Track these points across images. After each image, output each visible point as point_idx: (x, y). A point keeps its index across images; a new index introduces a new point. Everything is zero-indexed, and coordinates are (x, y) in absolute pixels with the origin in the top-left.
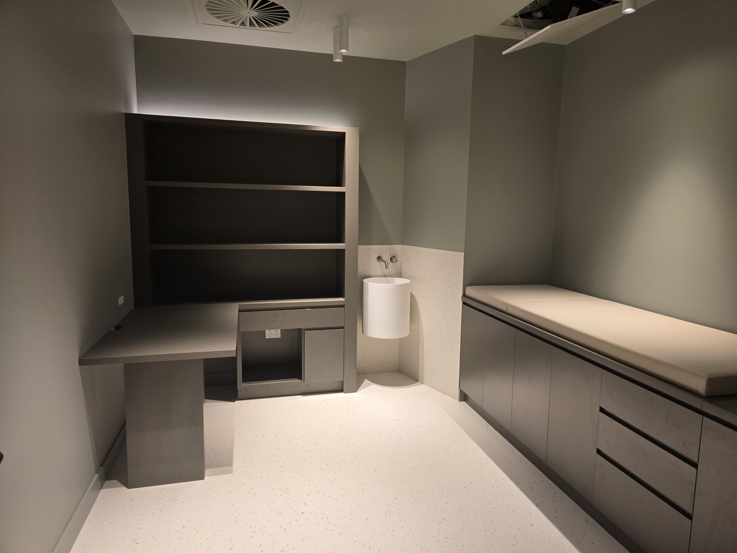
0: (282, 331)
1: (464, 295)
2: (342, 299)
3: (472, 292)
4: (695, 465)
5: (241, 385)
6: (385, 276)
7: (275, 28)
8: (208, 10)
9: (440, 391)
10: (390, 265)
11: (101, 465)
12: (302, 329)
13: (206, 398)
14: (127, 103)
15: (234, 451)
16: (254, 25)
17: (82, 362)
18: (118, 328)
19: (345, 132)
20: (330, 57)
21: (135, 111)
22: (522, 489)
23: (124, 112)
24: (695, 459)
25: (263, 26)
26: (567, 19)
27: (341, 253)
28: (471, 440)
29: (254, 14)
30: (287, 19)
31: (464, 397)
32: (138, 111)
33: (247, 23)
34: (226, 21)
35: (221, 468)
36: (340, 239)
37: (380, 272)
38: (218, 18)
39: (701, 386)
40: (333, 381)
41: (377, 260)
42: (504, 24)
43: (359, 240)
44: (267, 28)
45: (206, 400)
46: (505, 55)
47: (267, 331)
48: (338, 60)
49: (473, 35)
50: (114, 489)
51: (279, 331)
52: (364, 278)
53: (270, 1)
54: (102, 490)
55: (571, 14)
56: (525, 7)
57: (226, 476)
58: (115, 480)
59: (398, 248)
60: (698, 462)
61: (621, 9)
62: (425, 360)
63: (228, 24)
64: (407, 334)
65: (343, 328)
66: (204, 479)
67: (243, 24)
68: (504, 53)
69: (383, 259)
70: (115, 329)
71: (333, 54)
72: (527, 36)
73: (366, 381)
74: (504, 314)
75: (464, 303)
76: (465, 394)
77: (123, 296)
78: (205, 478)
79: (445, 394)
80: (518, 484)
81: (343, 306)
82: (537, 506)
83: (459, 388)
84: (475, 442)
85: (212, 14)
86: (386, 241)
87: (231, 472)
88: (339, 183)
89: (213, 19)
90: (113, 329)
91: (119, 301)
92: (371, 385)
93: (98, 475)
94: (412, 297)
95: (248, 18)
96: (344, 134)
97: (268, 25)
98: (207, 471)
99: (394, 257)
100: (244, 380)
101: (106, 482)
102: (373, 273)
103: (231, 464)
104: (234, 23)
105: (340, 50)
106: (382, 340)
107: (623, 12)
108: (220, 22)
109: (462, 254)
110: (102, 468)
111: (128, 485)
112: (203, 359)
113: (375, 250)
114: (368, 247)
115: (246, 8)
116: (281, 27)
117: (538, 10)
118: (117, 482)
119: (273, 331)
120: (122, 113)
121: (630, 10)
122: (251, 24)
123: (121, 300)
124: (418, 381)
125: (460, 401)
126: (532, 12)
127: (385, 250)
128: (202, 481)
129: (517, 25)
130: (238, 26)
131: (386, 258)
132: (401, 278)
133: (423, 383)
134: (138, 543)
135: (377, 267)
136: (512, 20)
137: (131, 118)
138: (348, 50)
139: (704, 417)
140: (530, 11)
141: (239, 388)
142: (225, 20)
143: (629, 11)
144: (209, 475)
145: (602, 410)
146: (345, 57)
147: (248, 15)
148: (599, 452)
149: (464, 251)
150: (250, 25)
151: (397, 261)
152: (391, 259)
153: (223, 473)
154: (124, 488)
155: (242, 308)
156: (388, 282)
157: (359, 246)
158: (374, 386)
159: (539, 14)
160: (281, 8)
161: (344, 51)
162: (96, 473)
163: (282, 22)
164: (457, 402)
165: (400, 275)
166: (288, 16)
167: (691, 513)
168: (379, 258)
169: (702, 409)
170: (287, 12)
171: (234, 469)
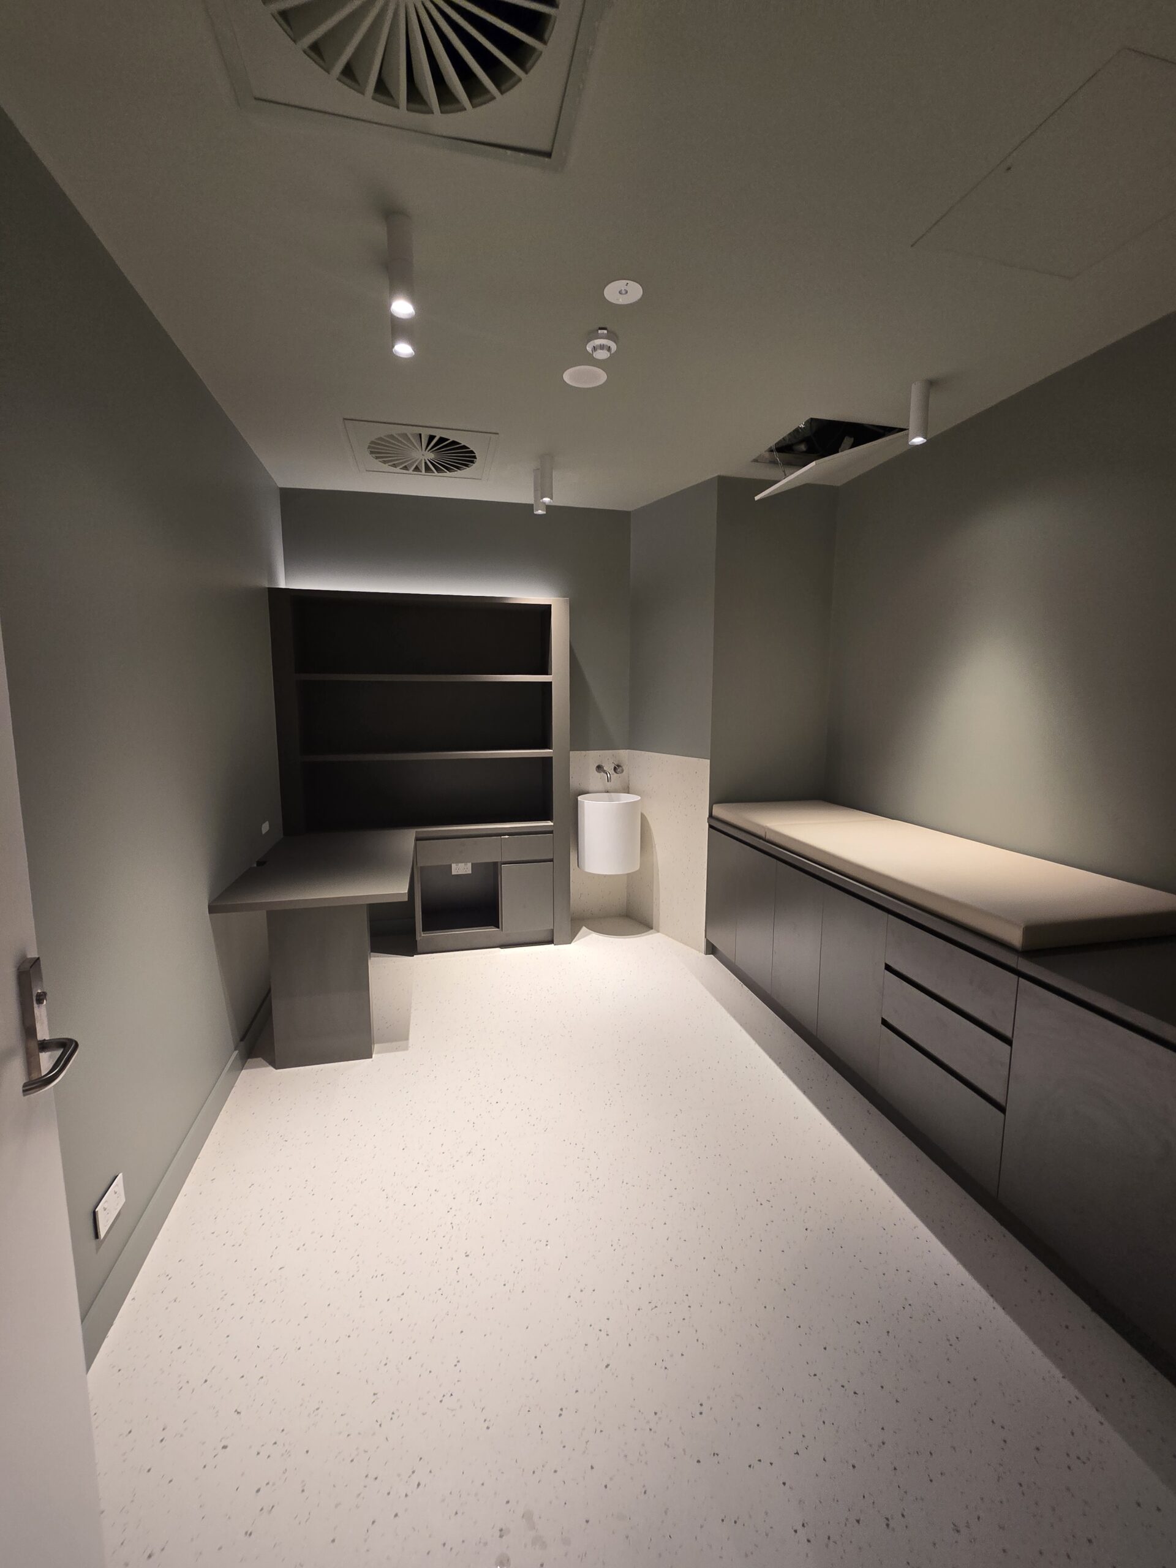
0: (474, 866)
1: (711, 816)
2: (550, 823)
3: (720, 811)
4: (1008, 1041)
5: (421, 936)
6: (608, 792)
7: (458, 473)
8: (372, 453)
9: (681, 941)
10: (614, 776)
11: (242, 1040)
12: (497, 862)
13: (372, 951)
14: (271, 574)
15: (412, 1021)
16: (432, 470)
17: (212, 909)
18: (260, 863)
19: (551, 605)
20: (529, 507)
21: (282, 584)
22: (784, 1071)
23: (267, 586)
24: (1009, 1034)
25: (442, 471)
26: (838, 452)
27: (547, 762)
28: (720, 1006)
29: (431, 456)
30: (473, 462)
31: (711, 949)
32: (286, 584)
33: (422, 468)
34: (395, 466)
35: (394, 1043)
36: (546, 743)
37: (600, 787)
38: (385, 462)
39: (1015, 936)
40: (541, 928)
41: (598, 772)
42: (756, 461)
43: (571, 745)
44: (448, 474)
45: (372, 953)
46: (758, 500)
47: (454, 866)
48: (540, 512)
49: (717, 475)
50: (258, 1069)
51: (469, 865)
52: (580, 795)
53: (449, 440)
54: (243, 1071)
55: (843, 445)
56: (783, 438)
57: (399, 1054)
58: (260, 1059)
59: (624, 754)
60: (1013, 1037)
61: (907, 438)
62: (661, 901)
63: (398, 470)
64: (637, 868)
65: (551, 860)
66: (371, 1057)
67: (417, 469)
68: (757, 498)
69: (605, 769)
70: (257, 865)
71: (533, 505)
72: (786, 476)
73: (584, 928)
74: (761, 841)
75: (711, 826)
76: (713, 945)
77: (267, 822)
78: (373, 1056)
79: (688, 945)
80: (779, 1064)
81: (551, 832)
82: (804, 1093)
83: (706, 937)
84: (725, 1008)
85: (377, 458)
86: (608, 745)
87: (406, 1048)
88: (545, 669)
89: (378, 465)
90: (255, 865)
91: (263, 829)
92: (590, 934)
93: (237, 1052)
94: (643, 818)
95: (423, 461)
96: (550, 606)
97: (449, 469)
98: (376, 1047)
99: (619, 766)
100: (426, 929)
101: (249, 1060)
102: (591, 788)
103: (407, 1039)
104: (405, 468)
105: (542, 498)
106: (605, 876)
107: (910, 443)
108: (386, 467)
109: (708, 761)
110: (242, 1043)
111: (277, 1064)
112: (367, 904)
113: (594, 757)
114: (584, 752)
115: (420, 449)
116: (466, 472)
117: (801, 442)
118: (263, 1060)
119: (461, 865)
120: (265, 588)
121: (918, 440)
122: (428, 469)
123: (265, 827)
124: (652, 928)
125: (706, 954)
126: (793, 445)
127: (607, 757)
128: (368, 1061)
129: (773, 462)
130: (411, 471)
131: (609, 767)
132: (628, 793)
133: (658, 931)
134: (286, 1141)
135: (596, 780)
136: (767, 455)
137: (276, 594)
138: (551, 498)
139: (1020, 979)
140: (790, 443)
141: (418, 938)
142: (394, 464)
143: (918, 442)
144: (378, 1053)
145: (888, 968)
146: (548, 508)
147: (421, 457)
148: (885, 1023)
149: (709, 758)
150: (425, 470)
151: (623, 771)
152: (615, 769)
153: (397, 1050)
154: (271, 1068)
155: (420, 836)
156: (611, 800)
157: (571, 752)
158: (594, 936)
159: (803, 447)
160: (465, 447)
161: (547, 500)
162: (235, 1049)
163: (467, 466)
164: (702, 955)
165: (627, 790)
166: (475, 457)
167: (1004, 1104)
168: (599, 768)
169: (1019, 968)
170: (472, 452)
171: (410, 1045)
